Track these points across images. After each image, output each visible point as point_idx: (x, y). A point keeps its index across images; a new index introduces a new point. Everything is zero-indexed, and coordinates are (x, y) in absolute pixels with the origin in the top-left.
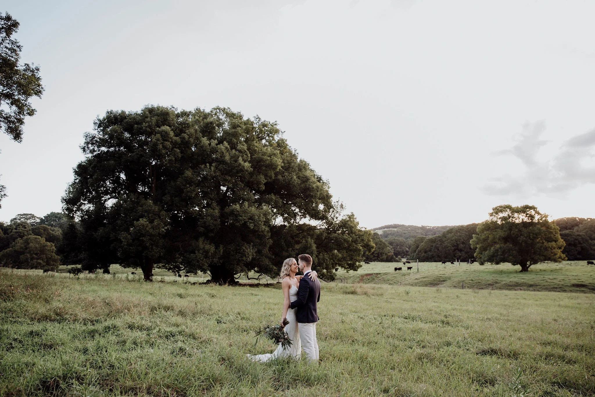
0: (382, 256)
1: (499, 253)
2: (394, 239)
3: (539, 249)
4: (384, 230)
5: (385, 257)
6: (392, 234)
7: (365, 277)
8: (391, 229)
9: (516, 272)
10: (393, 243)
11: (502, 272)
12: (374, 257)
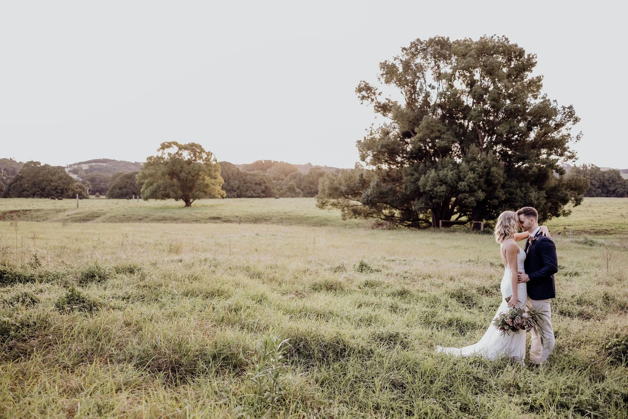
0: (67, 192)
1: (161, 189)
2: (98, 175)
3: (199, 185)
4: (91, 164)
5: (71, 193)
6: (100, 170)
7: (8, 214)
8: (100, 164)
9: (180, 208)
10: (96, 179)
11: (167, 208)
12: (57, 193)
